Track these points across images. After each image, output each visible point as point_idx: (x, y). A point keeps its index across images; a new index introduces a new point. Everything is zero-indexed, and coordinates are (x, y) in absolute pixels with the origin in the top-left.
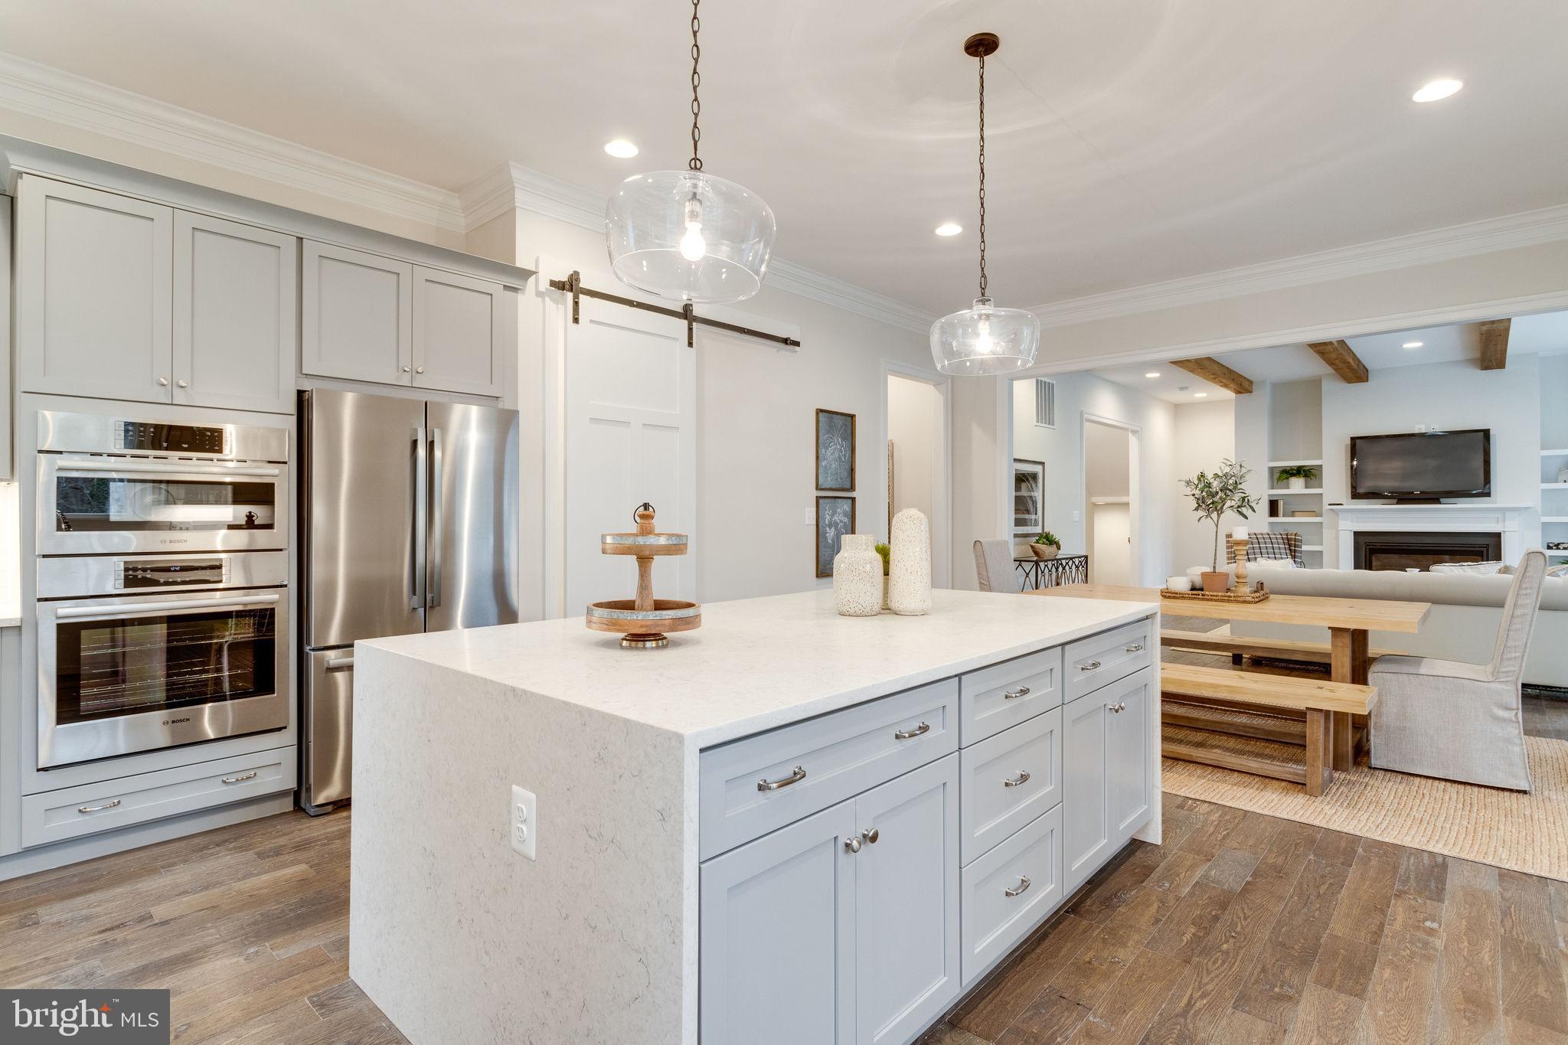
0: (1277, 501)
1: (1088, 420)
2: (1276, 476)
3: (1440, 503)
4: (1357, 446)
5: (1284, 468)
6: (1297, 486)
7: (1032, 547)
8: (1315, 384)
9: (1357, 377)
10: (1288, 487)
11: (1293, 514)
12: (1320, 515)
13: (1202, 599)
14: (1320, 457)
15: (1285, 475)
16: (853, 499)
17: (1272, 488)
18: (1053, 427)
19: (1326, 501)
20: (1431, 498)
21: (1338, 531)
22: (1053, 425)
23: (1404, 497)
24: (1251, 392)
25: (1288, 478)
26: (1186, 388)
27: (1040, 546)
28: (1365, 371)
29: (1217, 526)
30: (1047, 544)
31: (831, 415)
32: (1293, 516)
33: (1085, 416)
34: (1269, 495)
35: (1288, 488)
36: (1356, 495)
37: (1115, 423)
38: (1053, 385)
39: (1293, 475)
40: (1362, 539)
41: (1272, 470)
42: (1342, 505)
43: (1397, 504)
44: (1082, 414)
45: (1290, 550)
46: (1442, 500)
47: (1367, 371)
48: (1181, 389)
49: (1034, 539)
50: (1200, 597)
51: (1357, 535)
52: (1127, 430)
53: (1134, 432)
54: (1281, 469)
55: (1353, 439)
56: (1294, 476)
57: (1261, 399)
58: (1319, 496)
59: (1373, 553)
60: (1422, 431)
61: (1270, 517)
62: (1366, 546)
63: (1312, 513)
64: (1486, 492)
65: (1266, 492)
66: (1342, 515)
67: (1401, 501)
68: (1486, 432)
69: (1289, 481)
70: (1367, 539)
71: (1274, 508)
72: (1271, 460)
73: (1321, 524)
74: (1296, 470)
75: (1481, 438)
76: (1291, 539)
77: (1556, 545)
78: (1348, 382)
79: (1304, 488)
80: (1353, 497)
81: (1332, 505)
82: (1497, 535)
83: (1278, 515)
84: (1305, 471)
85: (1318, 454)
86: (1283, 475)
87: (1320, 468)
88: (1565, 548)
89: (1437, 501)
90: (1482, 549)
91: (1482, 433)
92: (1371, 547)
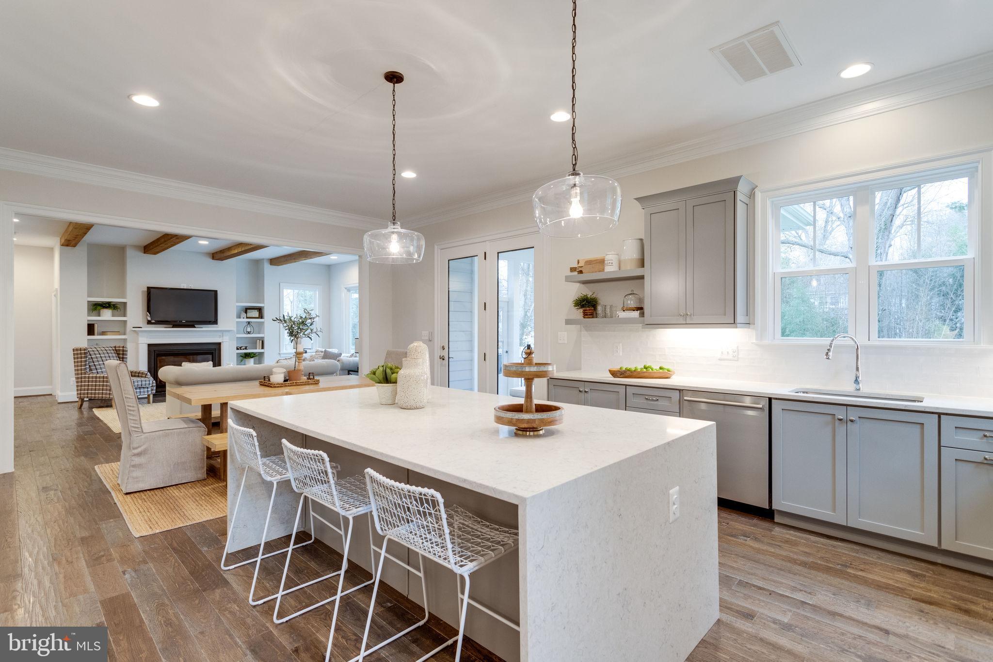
0: (93, 325)
2: (92, 307)
3: (196, 327)
4: (151, 292)
5: (95, 303)
6: (107, 315)
8: (122, 250)
10: (99, 315)
11: (104, 334)
12: (123, 334)
14: (124, 297)
17: (89, 315)
19: (129, 326)
20: (191, 324)
21: (138, 345)
23: (176, 324)
24: (74, 246)
25: (100, 309)
32: (108, 335)
34: (88, 320)
39: (106, 308)
40: (152, 348)
41: (89, 303)
42: (141, 328)
43: (173, 327)
54: (94, 303)
55: (148, 288)
57: (81, 251)
58: (125, 322)
59: (157, 357)
60: (185, 288)
61: (88, 335)
62: (155, 352)
63: (118, 333)
64: (215, 322)
65: (84, 318)
66: (140, 334)
67: (174, 326)
68: (216, 292)
69: (101, 311)
70: (156, 348)
71: (91, 330)
72: (89, 296)
73: (125, 340)
74: (105, 304)
75: (213, 295)
76: (119, 350)
77: (241, 348)
78: (144, 253)
79: (113, 316)
80: (149, 322)
81: (133, 328)
82: (220, 344)
83: (93, 334)
84: (114, 305)
85: (123, 295)
86: (96, 307)
87: (125, 304)
88: (243, 349)
89: (193, 326)
90: (213, 350)
91: (213, 292)
92: (158, 352)
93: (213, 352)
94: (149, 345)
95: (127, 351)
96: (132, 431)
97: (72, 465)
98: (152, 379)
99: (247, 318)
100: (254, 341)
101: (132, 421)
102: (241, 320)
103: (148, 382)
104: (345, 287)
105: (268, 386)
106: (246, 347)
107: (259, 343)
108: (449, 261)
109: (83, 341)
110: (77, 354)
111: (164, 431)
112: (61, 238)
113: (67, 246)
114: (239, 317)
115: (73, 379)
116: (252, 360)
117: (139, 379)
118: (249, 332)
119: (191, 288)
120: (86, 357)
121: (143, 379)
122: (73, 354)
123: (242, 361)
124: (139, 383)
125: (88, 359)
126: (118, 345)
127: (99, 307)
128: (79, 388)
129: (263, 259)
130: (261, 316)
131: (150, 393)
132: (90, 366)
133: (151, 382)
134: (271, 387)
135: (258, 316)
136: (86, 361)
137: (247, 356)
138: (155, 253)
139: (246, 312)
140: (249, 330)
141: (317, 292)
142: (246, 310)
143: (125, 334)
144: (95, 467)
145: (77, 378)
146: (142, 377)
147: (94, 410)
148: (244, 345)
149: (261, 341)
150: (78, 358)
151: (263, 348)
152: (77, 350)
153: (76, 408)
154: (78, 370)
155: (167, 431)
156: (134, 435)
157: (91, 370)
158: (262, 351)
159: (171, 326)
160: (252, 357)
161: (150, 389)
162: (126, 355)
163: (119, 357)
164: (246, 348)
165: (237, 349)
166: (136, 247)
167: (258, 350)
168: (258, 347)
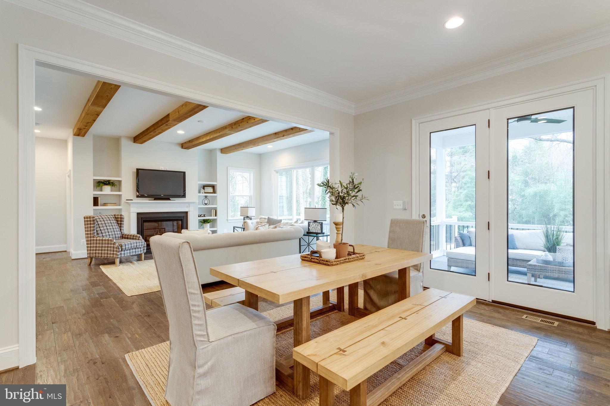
0: (98, 198)
2: (97, 184)
3: (170, 200)
4: (140, 173)
5: (99, 181)
6: (107, 190)
10: (101, 190)
11: (105, 204)
14: (119, 176)
17: (95, 191)
19: (124, 199)
20: (167, 198)
21: (130, 213)
24: (84, 136)
32: (106, 206)
34: (94, 194)
39: (104, 184)
40: (140, 216)
41: (94, 181)
42: (132, 200)
43: (154, 200)
54: (97, 181)
55: (138, 170)
56: (107, 185)
58: (120, 196)
59: (143, 223)
60: (163, 169)
61: (94, 206)
62: (142, 219)
63: (115, 204)
64: (184, 196)
65: (91, 193)
66: (131, 205)
67: (156, 199)
68: (184, 173)
69: (103, 187)
70: (143, 216)
71: (96, 202)
72: (94, 175)
73: (120, 210)
74: (106, 182)
75: (182, 175)
76: (118, 218)
77: (201, 215)
78: (134, 143)
79: (111, 191)
80: (138, 197)
81: (127, 200)
82: (187, 213)
83: (97, 205)
84: (112, 183)
85: (119, 175)
86: (100, 184)
87: (120, 182)
88: (203, 217)
89: (169, 199)
90: (182, 218)
91: (183, 173)
92: (144, 219)
93: (182, 219)
94: (138, 214)
95: (123, 218)
96: (197, 341)
97: (98, 351)
98: (143, 241)
99: (205, 193)
100: (209, 211)
101: (197, 327)
102: (201, 194)
103: (141, 244)
104: (275, 170)
105: (326, 265)
106: (205, 215)
107: (213, 212)
108: (430, 133)
109: (90, 210)
110: (87, 221)
111: (233, 336)
112: (73, 130)
113: (78, 135)
114: (200, 192)
115: (84, 241)
116: (208, 225)
117: (134, 241)
118: (206, 204)
119: (167, 170)
120: (94, 224)
121: (137, 241)
122: (84, 221)
123: (202, 225)
124: (135, 245)
125: (96, 225)
126: (116, 214)
127: (101, 184)
128: (89, 249)
129: (216, 149)
130: (214, 192)
131: (142, 252)
132: (97, 231)
133: (143, 243)
134: (328, 265)
135: (212, 192)
136: (94, 227)
137: (205, 221)
138: (142, 143)
139: (204, 189)
140: (206, 202)
141: (252, 174)
142: (204, 187)
143: (120, 205)
144: (125, 355)
145: (88, 241)
146: (136, 239)
147: (101, 267)
148: (203, 214)
149: (215, 210)
150: (88, 224)
151: (216, 215)
152: (87, 218)
153: (87, 265)
154: (88, 234)
155: (236, 336)
156: (200, 347)
157: (98, 234)
158: (215, 218)
159: (153, 199)
160: (208, 223)
161: (142, 249)
162: (123, 221)
163: (118, 223)
164: (204, 216)
165: (199, 216)
166: (128, 138)
167: (213, 217)
168: (212, 215)
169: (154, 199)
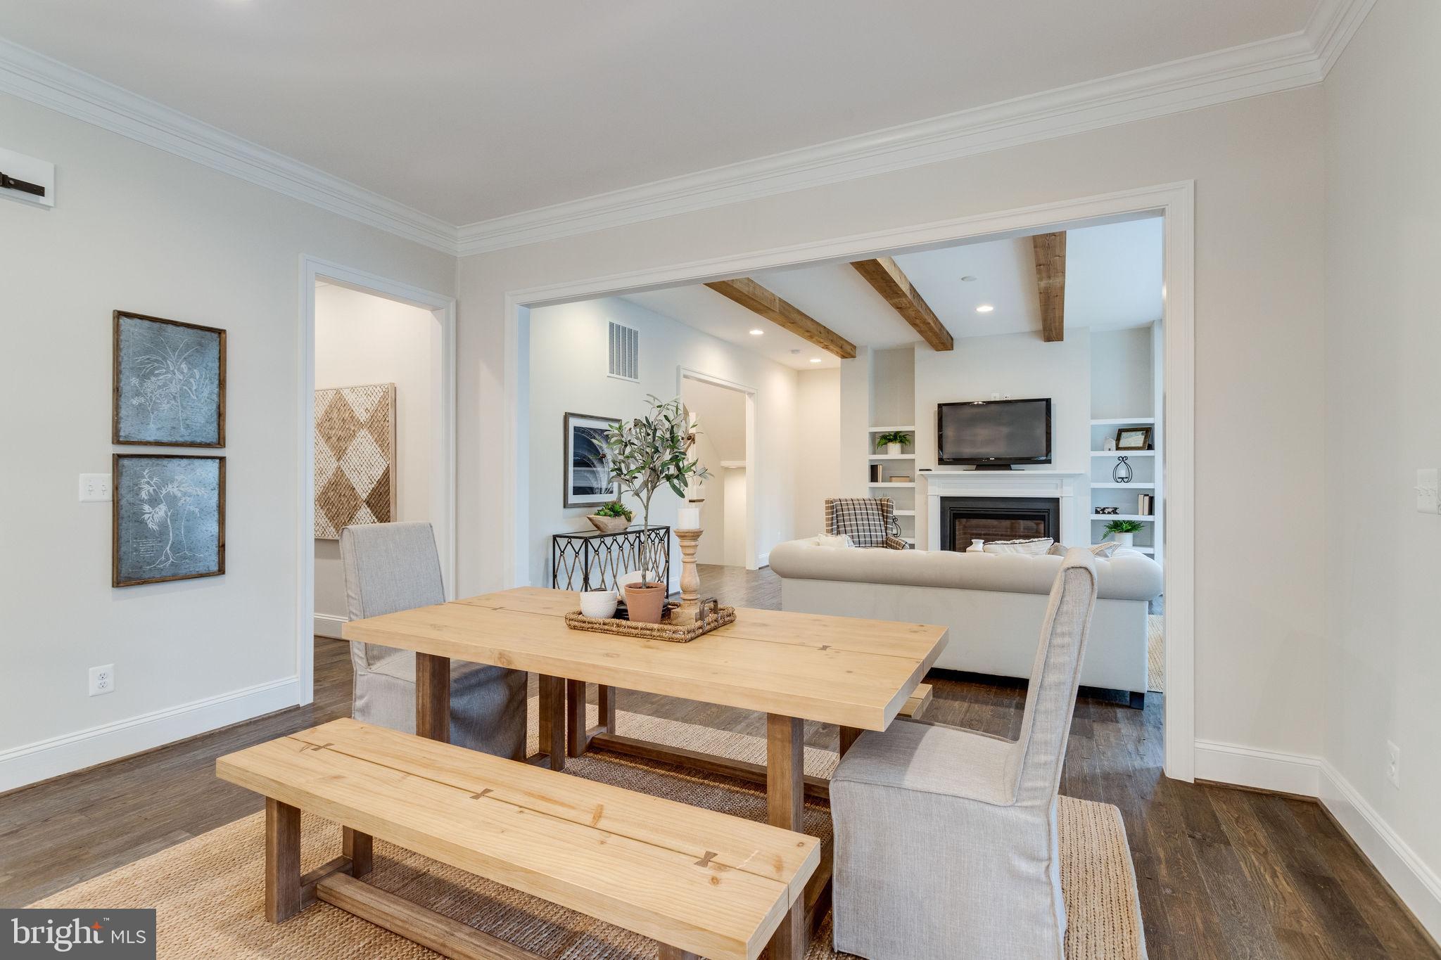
0: (877, 466)
1: (685, 377)
2: (878, 440)
3: (1012, 469)
4: (946, 413)
5: (883, 434)
6: (894, 450)
7: (590, 519)
8: (909, 351)
9: (943, 344)
10: (887, 452)
11: (890, 479)
12: (912, 480)
13: (618, 633)
14: (913, 423)
15: (884, 441)
16: (222, 460)
17: (874, 453)
18: (636, 380)
19: (918, 466)
20: (1003, 464)
21: (927, 498)
22: (636, 377)
23: (982, 464)
24: (854, 357)
25: (886, 444)
26: (797, 351)
27: (601, 519)
28: (949, 338)
29: (646, 508)
30: (610, 516)
31: (156, 325)
32: (891, 481)
33: (683, 372)
34: (871, 461)
35: (887, 454)
36: (941, 461)
37: (729, 385)
38: (636, 333)
39: (890, 440)
40: (947, 504)
41: (873, 435)
42: (930, 470)
43: (977, 469)
44: (678, 369)
45: (883, 516)
46: (1013, 466)
47: (952, 339)
48: (793, 351)
49: (596, 510)
50: (614, 628)
51: (944, 500)
52: (744, 392)
53: (751, 394)
54: (881, 435)
55: (940, 406)
56: (892, 441)
57: (863, 363)
58: (913, 461)
59: (954, 519)
60: (997, 399)
62: (952, 510)
63: (899, 478)
64: (1047, 459)
65: (864, 456)
66: (930, 481)
67: (980, 467)
68: (1048, 401)
69: (888, 446)
70: (952, 505)
74: (893, 435)
75: (1043, 409)
76: (884, 505)
77: (1103, 510)
78: (936, 350)
79: (900, 452)
81: (920, 470)
82: (1056, 501)
83: (875, 480)
84: (901, 436)
85: (912, 421)
87: (914, 434)
88: (1109, 513)
89: (1008, 467)
90: (1044, 514)
91: (1045, 402)
92: (955, 512)
93: (1045, 516)
94: (943, 499)
99: (1119, 449)
100: (1132, 498)
106: (1116, 509)
107: (1143, 503)
116: (1128, 537)
118: (1120, 478)
119: (1007, 399)
120: (834, 513)
123: (1104, 538)
125: (837, 516)
130: (1148, 444)
132: (838, 527)
135: (1142, 445)
136: (834, 518)
139: (1118, 438)
140: (1121, 474)
142: (1120, 432)
148: (1110, 505)
149: (1147, 498)
150: (829, 513)
151: (1151, 512)
158: (1150, 518)
160: (1129, 532)
164: (1115, 511)
165: (1097, 512)
167: (1142, 517)
168: (1140, 512)
169: (975, 466)
